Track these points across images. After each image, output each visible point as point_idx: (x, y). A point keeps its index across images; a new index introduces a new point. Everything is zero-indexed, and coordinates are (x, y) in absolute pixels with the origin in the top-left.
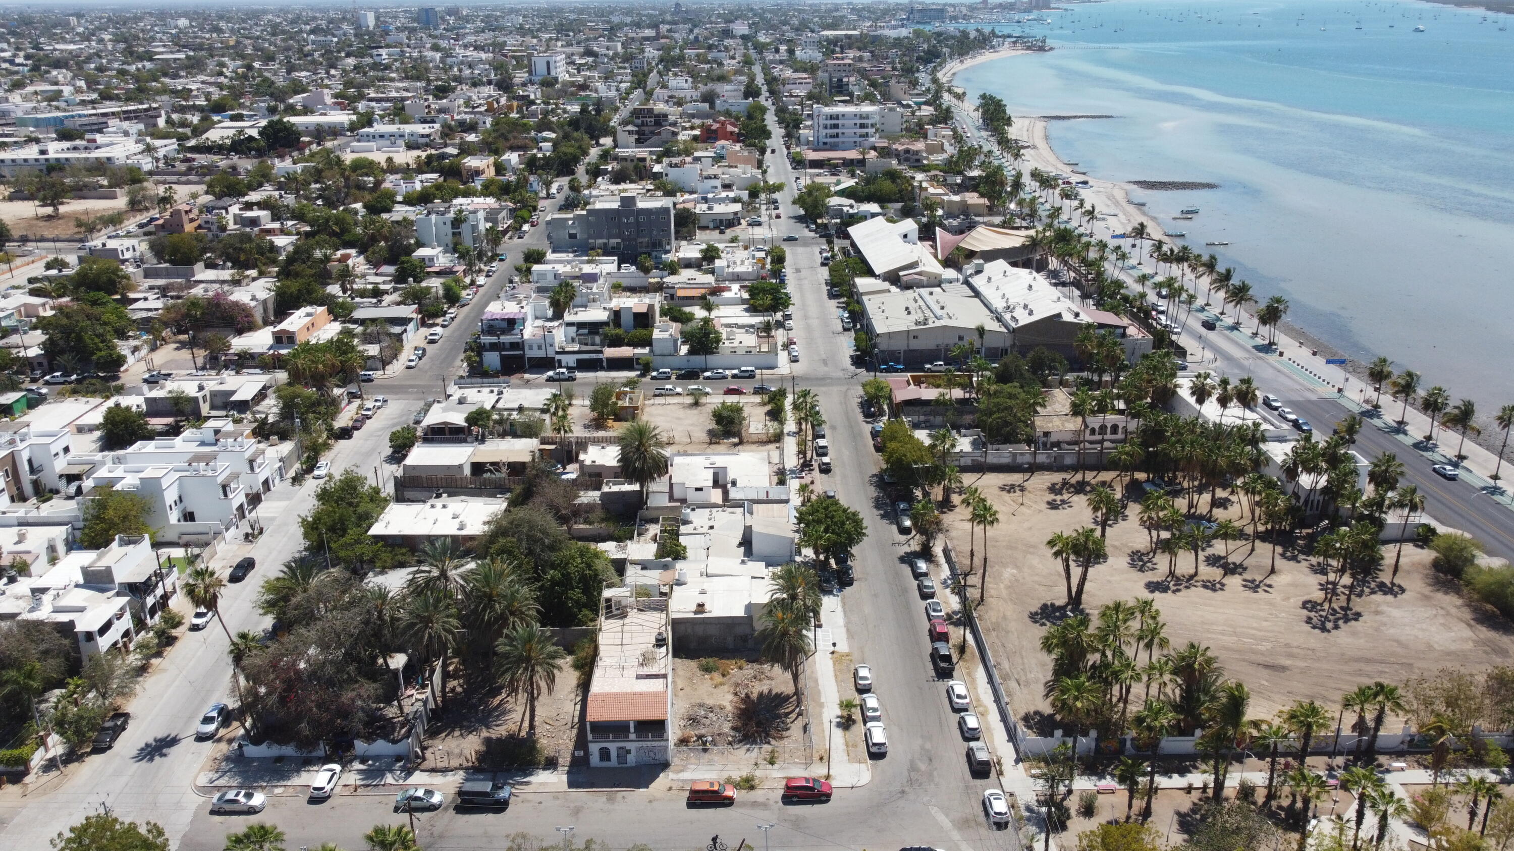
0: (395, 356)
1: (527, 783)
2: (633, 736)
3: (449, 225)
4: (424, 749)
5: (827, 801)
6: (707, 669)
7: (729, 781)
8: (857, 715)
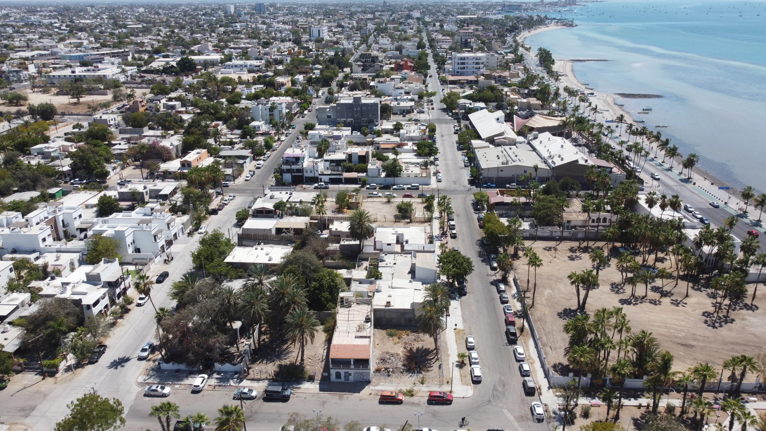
0: (240, 175)
1: (299, 388)
2: (352, 367)
3: (268, 110)
4: (249, 368)
5: (450, 404)
6: (391, 335)
7: (400, 391)
8: (467, 361)
